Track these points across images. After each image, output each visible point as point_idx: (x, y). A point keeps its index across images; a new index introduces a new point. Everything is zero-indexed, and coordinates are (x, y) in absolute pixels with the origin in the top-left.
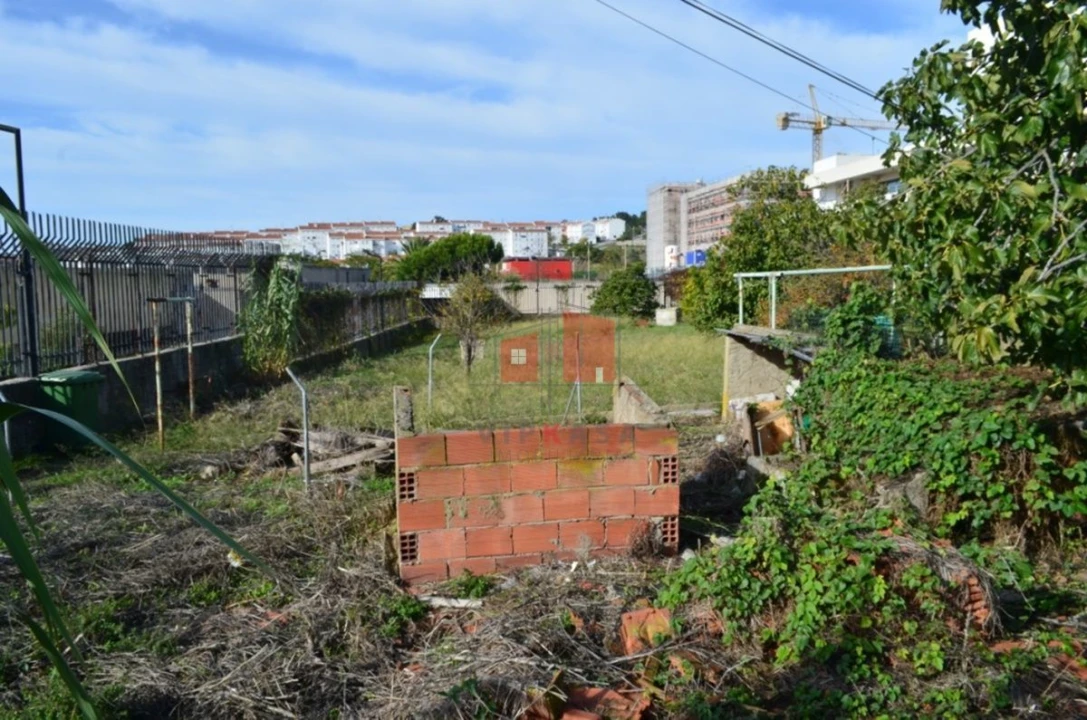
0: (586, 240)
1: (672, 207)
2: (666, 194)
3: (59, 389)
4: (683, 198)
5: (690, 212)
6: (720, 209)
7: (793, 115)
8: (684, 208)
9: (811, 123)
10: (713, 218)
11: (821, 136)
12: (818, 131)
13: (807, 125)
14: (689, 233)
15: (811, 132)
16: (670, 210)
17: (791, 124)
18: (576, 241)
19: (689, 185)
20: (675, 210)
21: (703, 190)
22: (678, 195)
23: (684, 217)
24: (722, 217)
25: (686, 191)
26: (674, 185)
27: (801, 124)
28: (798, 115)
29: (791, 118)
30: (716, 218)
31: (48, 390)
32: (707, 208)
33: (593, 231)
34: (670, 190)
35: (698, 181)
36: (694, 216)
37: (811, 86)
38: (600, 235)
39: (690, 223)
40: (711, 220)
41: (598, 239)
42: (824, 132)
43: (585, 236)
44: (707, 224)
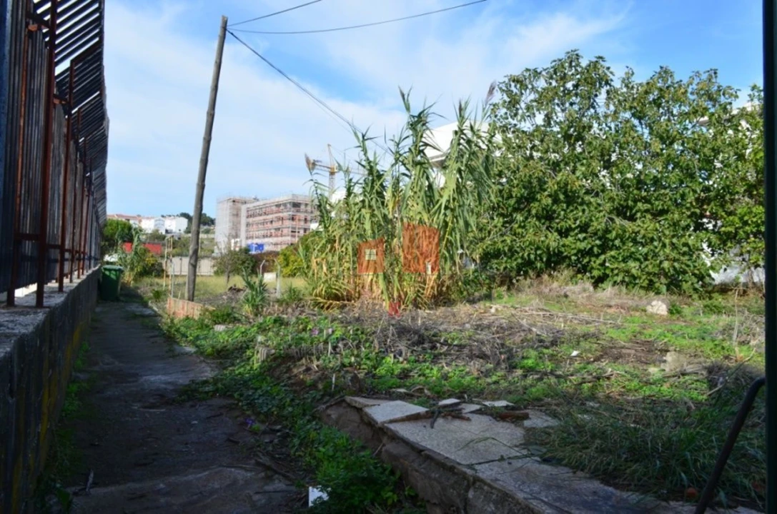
0: (157, 231)
1: (235, 213)
2: (232, 204)
3: (114, 272)
4: (244, 208)
5: (248, 217)
6: (270, 217)
7: (318, 161)
8: (243, 213)
9: (328, 168)
10: (264, 223)
11: (334, 177)
12: (332, 174)
13: (326, 169)
14: (247, 231)
15: (328, 174)
16: (234, 215)
17: (317, 167)
18: (150, 232)
19: (247, 199)
20: (237, 215)
21: (258, 203)
22: (239, 205)
23: (243, 220)
24: (272, 222)
25: (245, 203)
26: (237, 197)
27: (322, 168)
28: (320, 162)
29: (316, 163)
30: (267, 223)
31: (107, 273)
32: (261, 215)
33: (163, 225)
34: (234, 201)
35: (253, 197)
36: (251, 220)
37: (329, 145)
38: (168, 228)
39: (248, 225)
40: (263, 224)
41: (167, 231)
42: (336, 174)
43: (156, 228)
44: (260, 226)
